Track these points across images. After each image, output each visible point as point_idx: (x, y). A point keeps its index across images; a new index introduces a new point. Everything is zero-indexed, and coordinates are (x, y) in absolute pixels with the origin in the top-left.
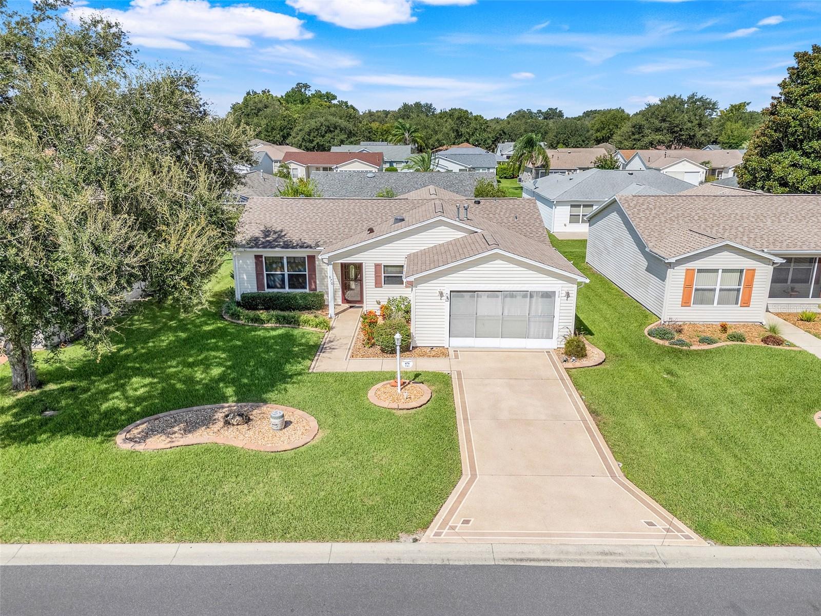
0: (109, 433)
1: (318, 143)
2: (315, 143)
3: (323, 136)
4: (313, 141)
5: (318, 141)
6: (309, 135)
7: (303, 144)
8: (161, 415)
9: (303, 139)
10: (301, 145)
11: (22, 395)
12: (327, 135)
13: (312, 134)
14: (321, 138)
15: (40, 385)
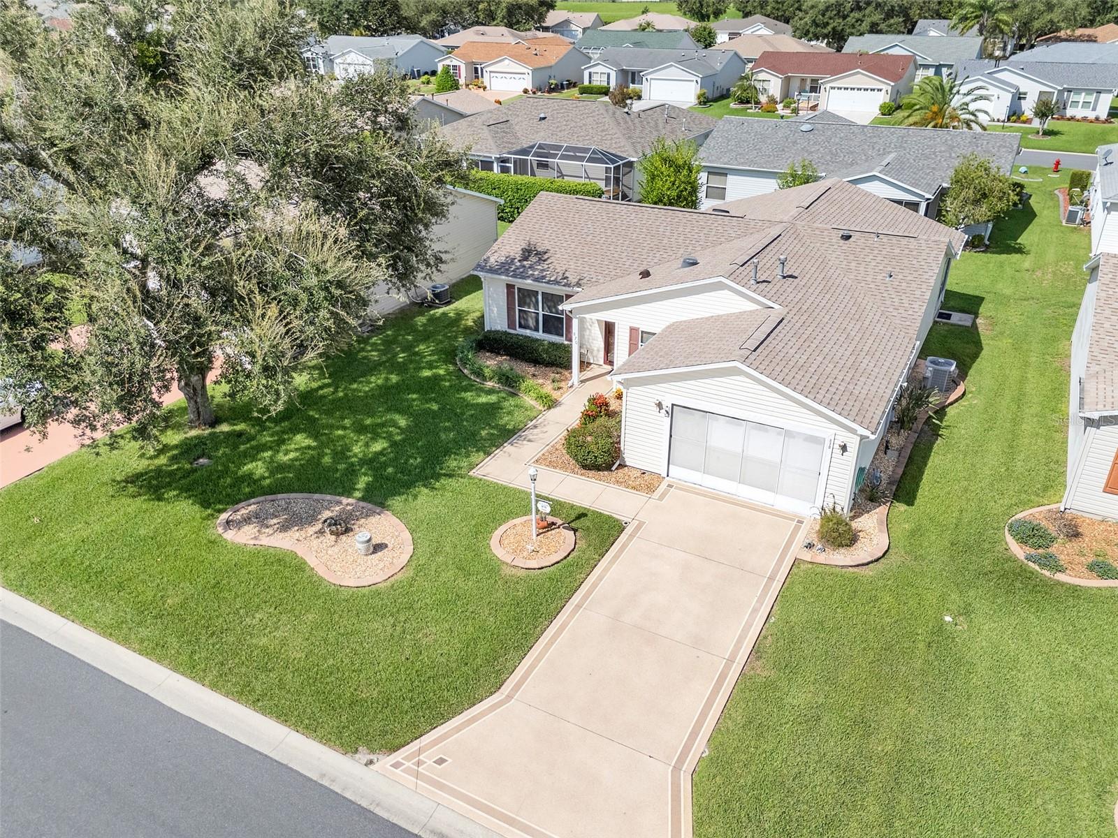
0: (221, 507)
1: (834, 29)
2: (830, 28)
3: (845, 17)
4: (828, 24)
5: (835, 24)
6: (823, 15)
7: (812, 30)
8: (280, 496)
9: (814, 21)
10: (808, 31)
11: (194, 433)
12: (852, 15)
13: (828, 14)
14: (841, 20)
15: (214, 422)
